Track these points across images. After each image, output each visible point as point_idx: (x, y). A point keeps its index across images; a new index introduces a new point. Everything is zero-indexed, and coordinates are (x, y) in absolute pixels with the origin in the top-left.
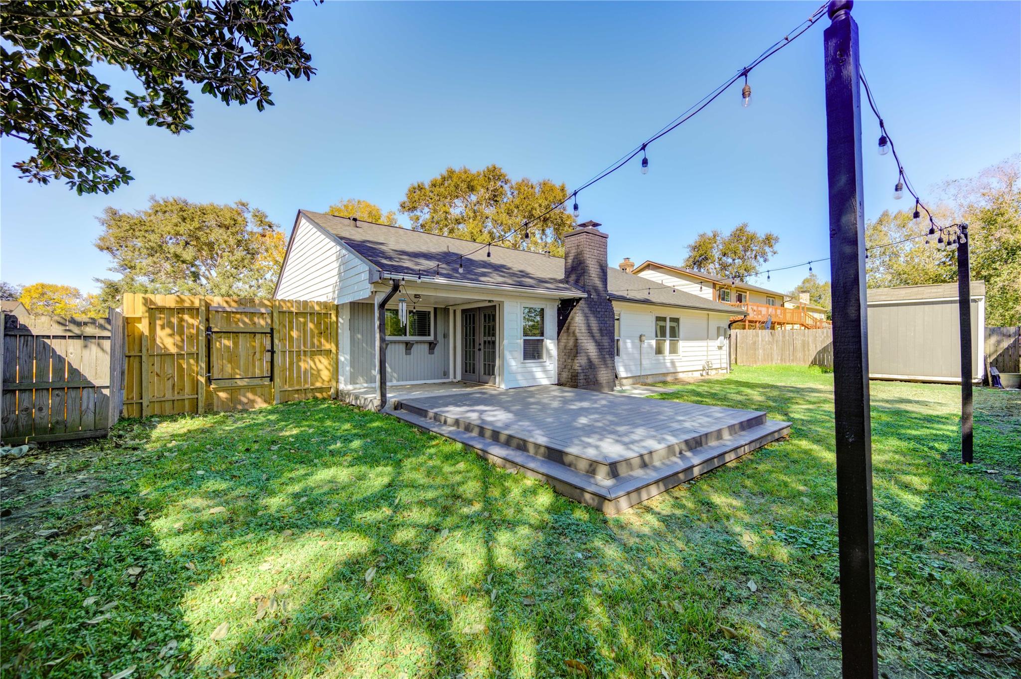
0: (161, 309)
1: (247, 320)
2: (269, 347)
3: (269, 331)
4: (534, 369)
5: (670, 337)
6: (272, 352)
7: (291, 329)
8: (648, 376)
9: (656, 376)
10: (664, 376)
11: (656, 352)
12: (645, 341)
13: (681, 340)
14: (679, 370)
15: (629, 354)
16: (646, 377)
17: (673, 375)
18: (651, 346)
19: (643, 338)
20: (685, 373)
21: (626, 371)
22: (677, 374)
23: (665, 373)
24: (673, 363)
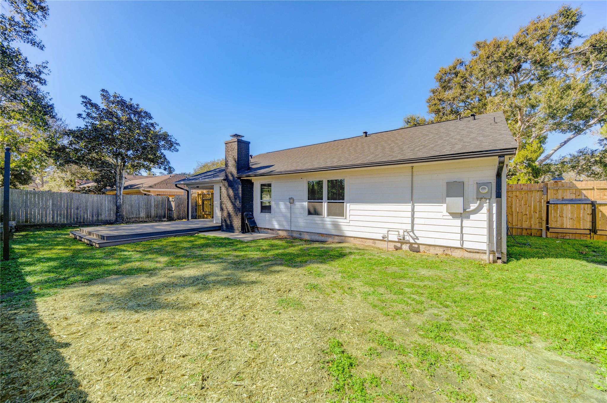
2: (210, 204)
3: (210, 199)
5: (328, 199)
8: (302, 233)
9: (311, 234)
10: (323, 236)
11: (310, 213)
12: (296, 203)
13: (347, 203)
14: (348, 234)
15: (281, 212)
16: (299, 232)
17: (336, 237)
18: (303, 208)
19: (292, 201)
20: (358, 239)
21: (280, 225)
22: (344, 238)
23: (324, 234)
24: (336, 226)
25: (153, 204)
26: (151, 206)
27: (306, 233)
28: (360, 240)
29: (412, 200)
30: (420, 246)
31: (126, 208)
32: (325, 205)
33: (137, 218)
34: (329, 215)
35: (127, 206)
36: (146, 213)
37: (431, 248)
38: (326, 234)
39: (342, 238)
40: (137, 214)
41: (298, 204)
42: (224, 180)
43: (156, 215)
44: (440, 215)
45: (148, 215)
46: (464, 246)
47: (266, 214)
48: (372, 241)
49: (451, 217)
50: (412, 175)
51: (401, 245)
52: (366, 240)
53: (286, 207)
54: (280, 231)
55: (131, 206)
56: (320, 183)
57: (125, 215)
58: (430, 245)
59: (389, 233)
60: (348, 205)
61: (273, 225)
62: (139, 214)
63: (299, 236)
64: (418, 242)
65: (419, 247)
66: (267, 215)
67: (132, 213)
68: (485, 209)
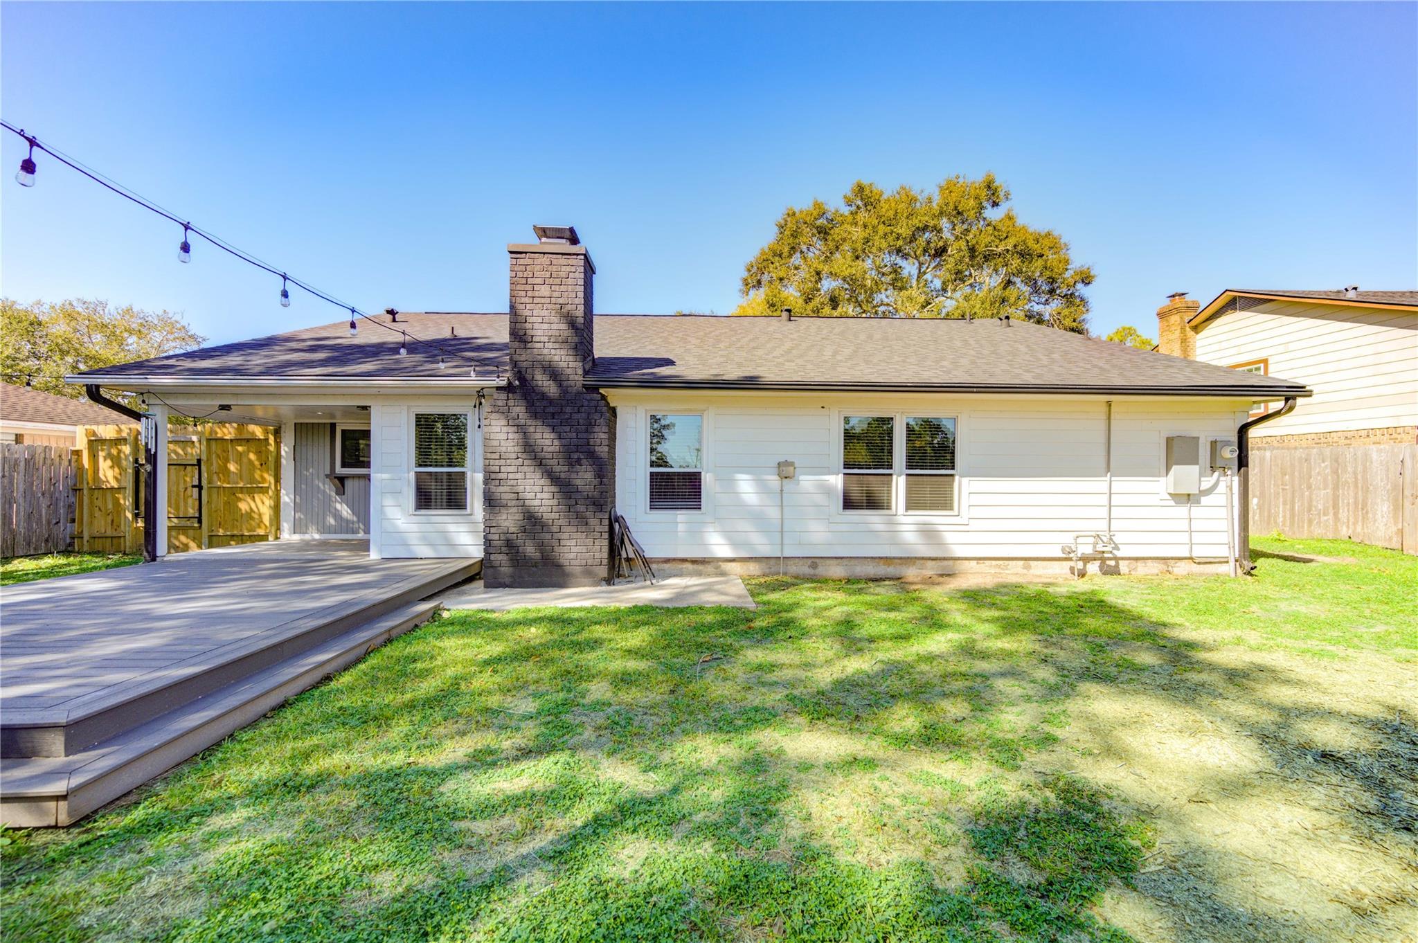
0: (102, 441)
1: (180, 452)
2: (196, 483)
3: (195, 462)
4: (452, 528)
5: (909, 467)
6: (200, 487)
7: (227, 460)
8: (817, 561)
9: (853, 562)
10: (889, 565)
11: (848, 504)
12: (802, 477)
13: (961, 476)
14: (958, 552)
15: (743, 505)
16: (809, 562)
17: (930, 563)
18: (828, 491)
19: (785, 471)
20: (988, 563)
21: (734, 544)
22: (951, 563)
23: (894, 558)
24: (929, 533)
27: (835, 562)
28: (994, 563)
29: (1108, 469)
30: (1120, 562)
32: (899, 484)
34: (909, 507)
37: (1140, 564)
38: (901, 558)
39: (946, 563)
41: (807, 482)
42: (509, 388)
44: (1154, 500)
46: (1194, 555)
47: (679, 512)
48: (1022, 562)
49: (1172, 503)
50: (1109, 418)
51: (1085, 565)
52: (1007, 562)
53: (762, 487)
54: (733, 564)
56: (883, 425)
58: (1137, 559)
59: (1079, 540)
60: (965, 480)
61: (704, 545)
63: (811, 571)
64: (1118, 554)
65: (1117, 566)
66: (681, 518)
68: (1222, 487)
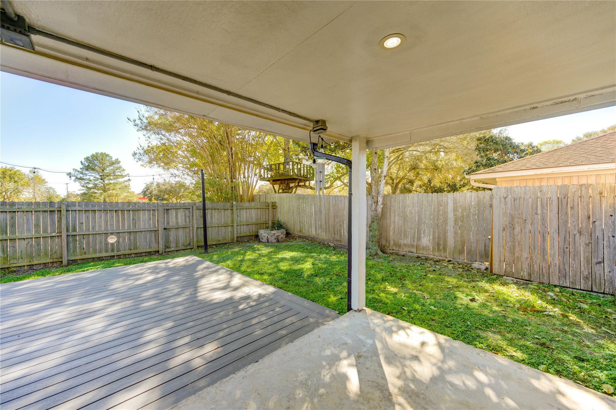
25: (451, 215)
26: (445, 222)
31: (394, 222)
33: (412, 246)
35: (397, 218)
36: (434, 239)
40: (414, 238)
43: (460, 247)
45: (438, 245)
55: (405, 218)
57: (392, 238)
62: (419, 239)
67: (405, 234)
